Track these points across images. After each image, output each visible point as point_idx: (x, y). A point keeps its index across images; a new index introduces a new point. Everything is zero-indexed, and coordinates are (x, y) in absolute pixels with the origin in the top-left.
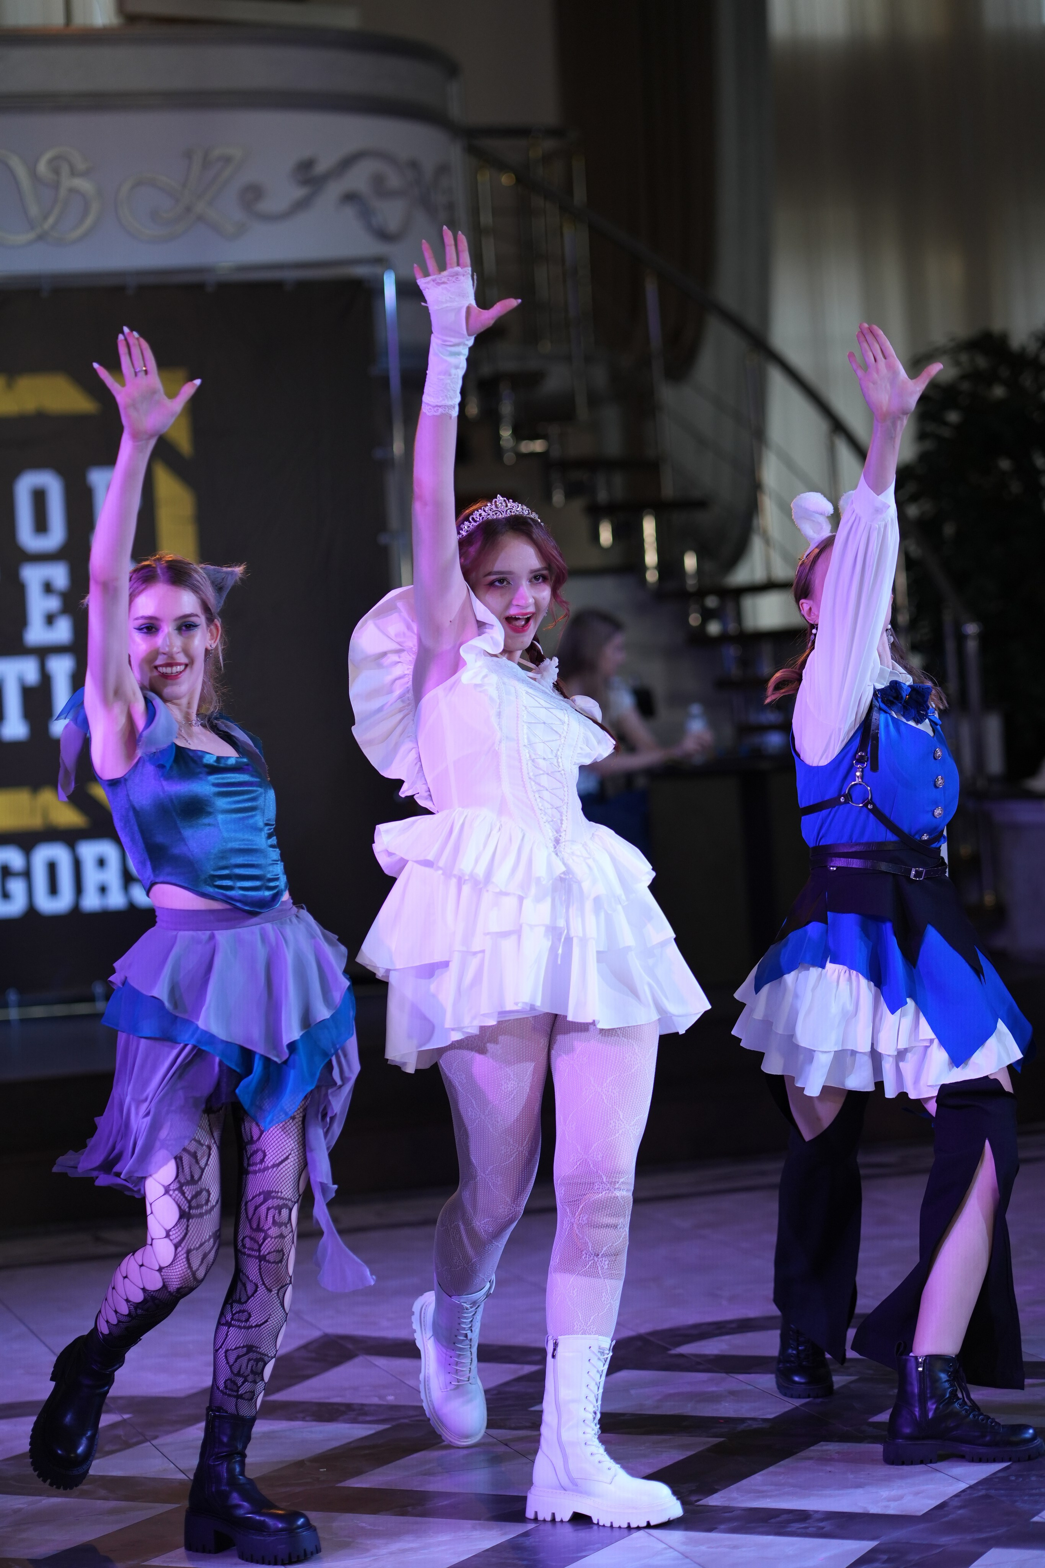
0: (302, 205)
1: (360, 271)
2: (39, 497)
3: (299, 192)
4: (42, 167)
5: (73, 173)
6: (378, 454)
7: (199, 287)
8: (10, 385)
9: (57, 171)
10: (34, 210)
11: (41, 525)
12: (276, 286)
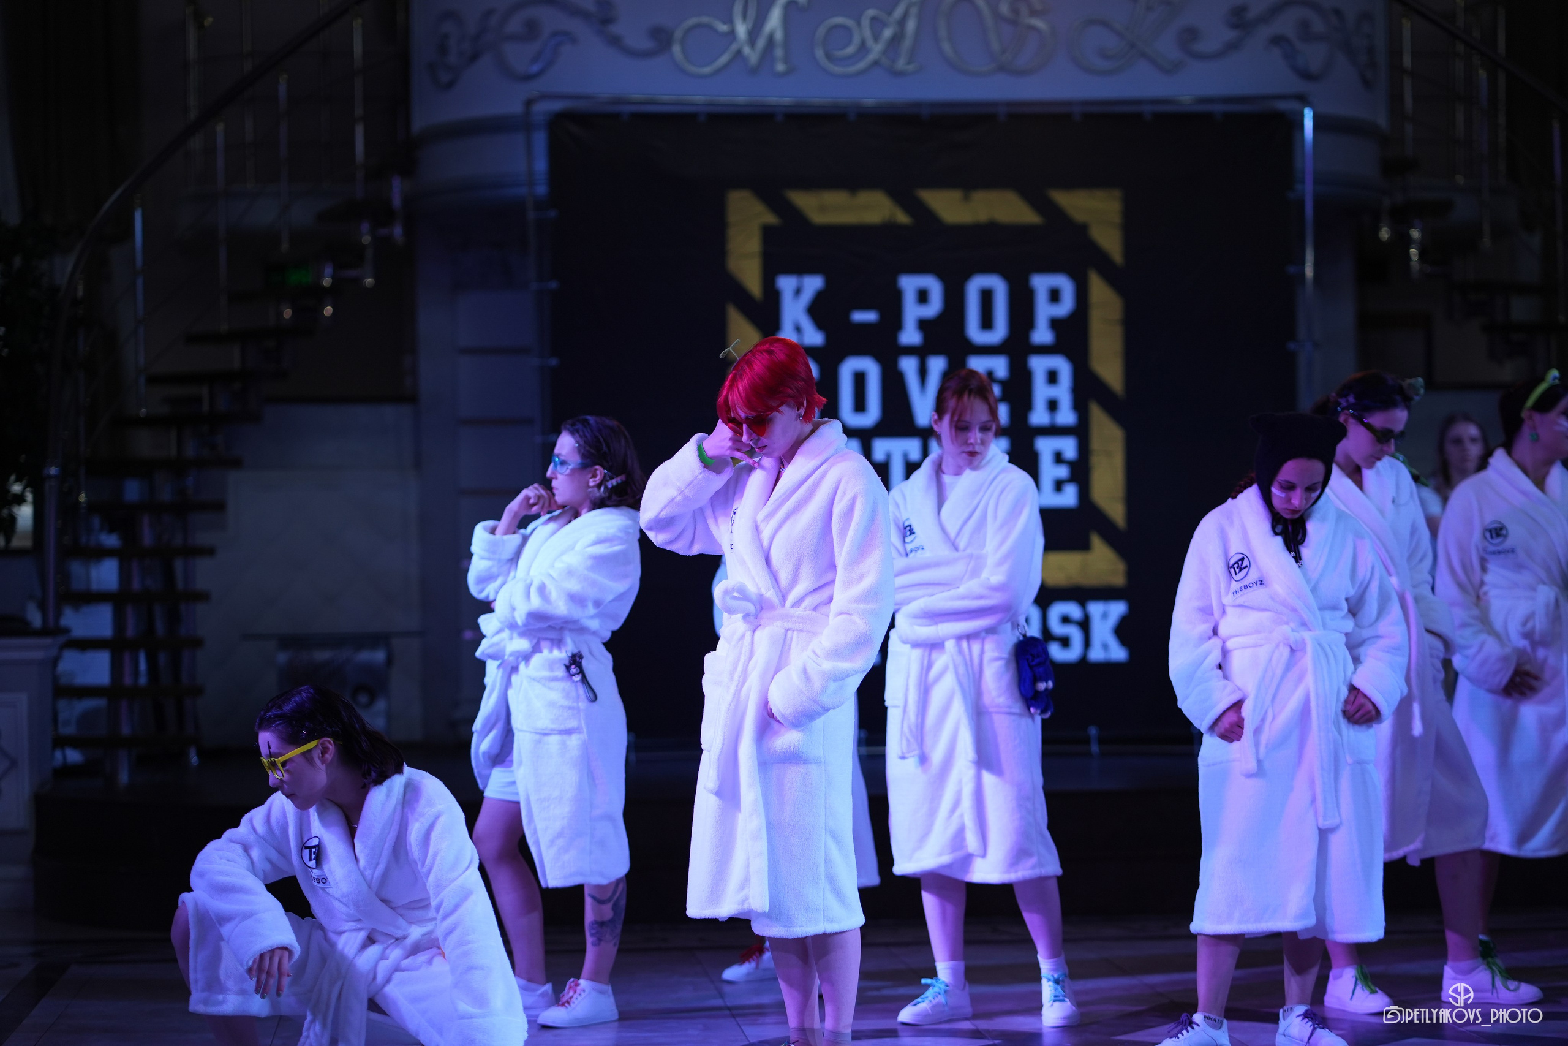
0: (1232, 47)
1: (1282, 106)
2: (987, 297)
3: (1230, 35)
4: (1004, 9)
5: (1033, 13)
6: (1292, 269)
7: (1138, 116)
8: (966, 198)
9: (1016, 11)
10: (995, 46)
11: (987, 323)
12: (1207, 117)
